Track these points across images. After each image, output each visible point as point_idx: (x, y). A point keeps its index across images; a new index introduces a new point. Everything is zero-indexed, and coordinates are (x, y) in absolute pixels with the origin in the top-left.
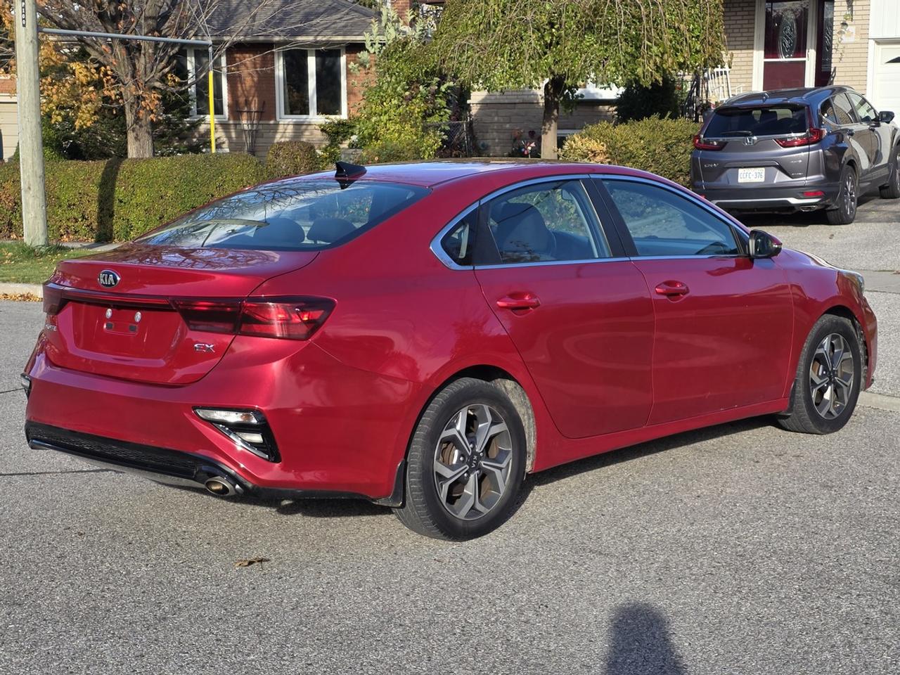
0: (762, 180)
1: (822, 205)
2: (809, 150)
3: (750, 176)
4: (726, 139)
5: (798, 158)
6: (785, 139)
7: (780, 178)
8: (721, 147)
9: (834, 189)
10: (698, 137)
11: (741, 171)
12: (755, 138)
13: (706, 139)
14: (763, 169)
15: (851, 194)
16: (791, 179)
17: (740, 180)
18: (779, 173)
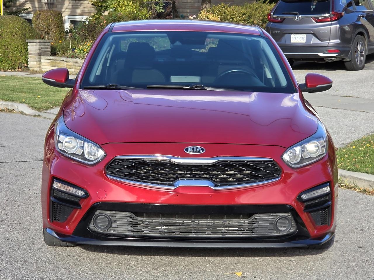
0: (304, 42)
1: (339, 58)
2: (331, 25)
3: (298, 39)
4: (285, 16)
5: (325, 29)
6: (318, 18)
7: (314, 41)
8: (282, 21)
9: (347, 49)
10: (270, 15)
11: (292, 36)
12: (300, 16)
13: (275, 16)
14: (305, 35)
15: (361, 52)
16: (320, 42)
17: (292, 41)
18: (314, 38)
